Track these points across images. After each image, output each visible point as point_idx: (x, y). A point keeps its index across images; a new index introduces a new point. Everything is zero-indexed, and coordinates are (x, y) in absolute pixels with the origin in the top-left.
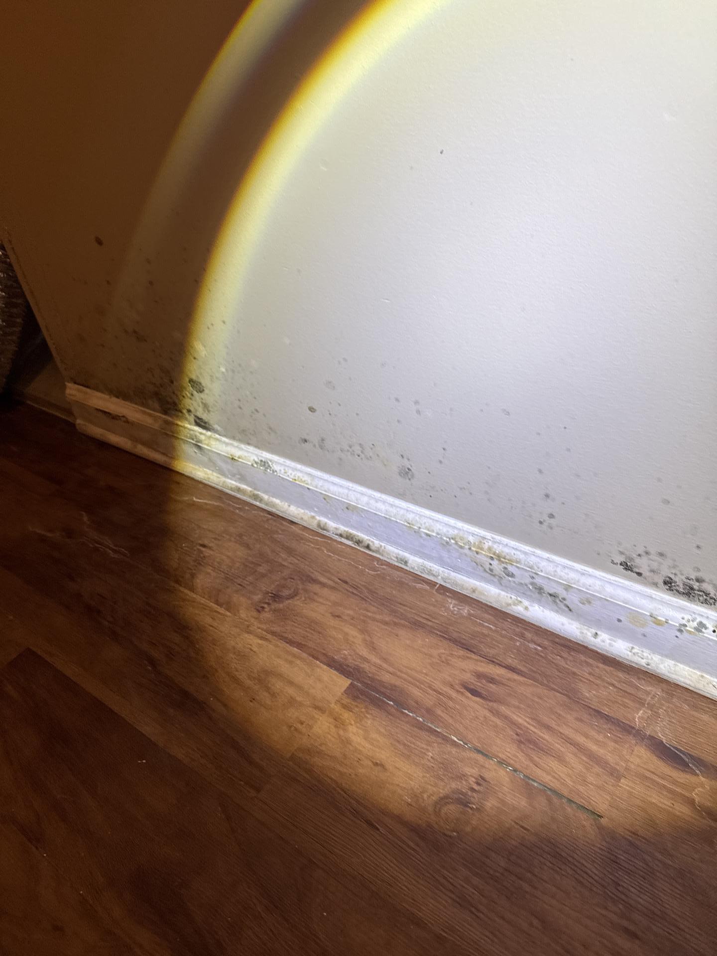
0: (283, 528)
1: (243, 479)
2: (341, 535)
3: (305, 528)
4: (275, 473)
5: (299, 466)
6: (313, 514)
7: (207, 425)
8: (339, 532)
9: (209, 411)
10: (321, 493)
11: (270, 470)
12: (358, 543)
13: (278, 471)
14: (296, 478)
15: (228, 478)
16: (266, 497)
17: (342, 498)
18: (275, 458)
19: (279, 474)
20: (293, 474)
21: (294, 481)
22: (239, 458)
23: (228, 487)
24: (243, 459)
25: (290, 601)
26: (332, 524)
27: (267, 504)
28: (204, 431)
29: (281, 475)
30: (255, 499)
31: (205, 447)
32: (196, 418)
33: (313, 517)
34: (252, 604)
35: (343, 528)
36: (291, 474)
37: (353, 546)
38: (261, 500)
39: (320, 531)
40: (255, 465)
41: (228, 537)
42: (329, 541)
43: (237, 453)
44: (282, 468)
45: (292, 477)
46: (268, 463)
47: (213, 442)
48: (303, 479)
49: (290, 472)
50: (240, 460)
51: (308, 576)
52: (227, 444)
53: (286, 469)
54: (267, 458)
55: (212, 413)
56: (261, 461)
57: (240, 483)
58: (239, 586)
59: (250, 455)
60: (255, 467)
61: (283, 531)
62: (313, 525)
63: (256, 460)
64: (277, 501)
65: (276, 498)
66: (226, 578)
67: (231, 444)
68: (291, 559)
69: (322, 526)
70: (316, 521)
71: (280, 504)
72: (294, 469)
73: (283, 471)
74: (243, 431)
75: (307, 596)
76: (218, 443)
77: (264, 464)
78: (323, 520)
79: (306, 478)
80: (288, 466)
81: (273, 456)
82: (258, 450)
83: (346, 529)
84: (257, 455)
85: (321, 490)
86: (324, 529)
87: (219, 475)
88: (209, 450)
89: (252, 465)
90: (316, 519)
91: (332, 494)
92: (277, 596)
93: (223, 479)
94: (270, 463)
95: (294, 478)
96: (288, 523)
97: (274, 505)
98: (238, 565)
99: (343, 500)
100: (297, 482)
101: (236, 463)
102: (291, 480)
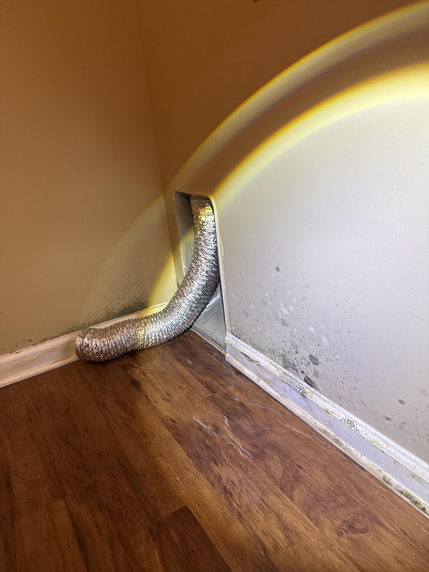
0: (356, 471)
1: (329, 425)
2: (401, 492)
3: (372, 476)
4: (358, 432)
5: (377, 433)
6: (380, 468)
7: (313, 384)
8: (400, 489)
9: (317, 377)
10: (393, 458)
11: (354, 429)
12: (415, 504)
13: (360, 431)
14: (374, 441)
15: (319, 421)
16: (345, 443)
17: (410, 467)
18: (360, 421)
19: (360, 433)
20: (372, 437)
21: (372, 442)
22: (332, 412)
23: (318, 427)
24: (334, 414)
25: (362, 535)
26: (395, 481)
27: (345, 449)
28: (310, 387)
29: (362, 435)
30: (336, 442)
31: (309, 397)
32: (306, 378)
33: (380, 471)
34: (334, 527)
35: (403, 488)
36: (370, 437)
37: (410, 503)
38: (341, 445)
39: (384, 483)
40: (343, 421)
41: (316, 465)
42: (391, 493)
43: (331, 409)
44: (364, 430)
45: (371, 438)
46: (353, 423)
47: (315, 396)
48: (380, 443)
49: (370, 435)
50: (332, 414)
51: (375, 518)
52: (324, 401)
53: (367, 432)
54: (353, 420)
55: (319, 378)
56: (349, 420)
57: (327, 428)
58: (324, 508)
59: (340, 413)
60: (343, 422)
61: (356, 473)
62: (380, 477)
63: (345, 418)
64: (353, 449)
65: (353, 447)
66: (315, 498)
67: (328, 402)
68: (362, 499)
69: (387, 480)
70: (382, 474)
71: (355, 452)
72: (373, 434)
73: (364, 432)
74: (340, 397)
75: (375, 535)
76: (318, 398)
77: (350, 422)
78: (389, 476)
79: (381, 443)
80: (369, 430)
81: (358, 419)
82: (347, 412)
83: (407, 489)
84: (346, 415)
85: (393, 456)
86: (388, 483)
87: (312, 418)
88: (310, 400)
89: (341, 420)
90: (382, 473)
91: (402, 462)
92: (353, 527)
93: (315, 421)
94: (355, 424)
95: (372, 440)
96: (359, 468)
97: (350, 452)
98: (323, 490)
99: (411, 469)
100: (374, 444)
101: (329, 415)
102: (370, 441)
